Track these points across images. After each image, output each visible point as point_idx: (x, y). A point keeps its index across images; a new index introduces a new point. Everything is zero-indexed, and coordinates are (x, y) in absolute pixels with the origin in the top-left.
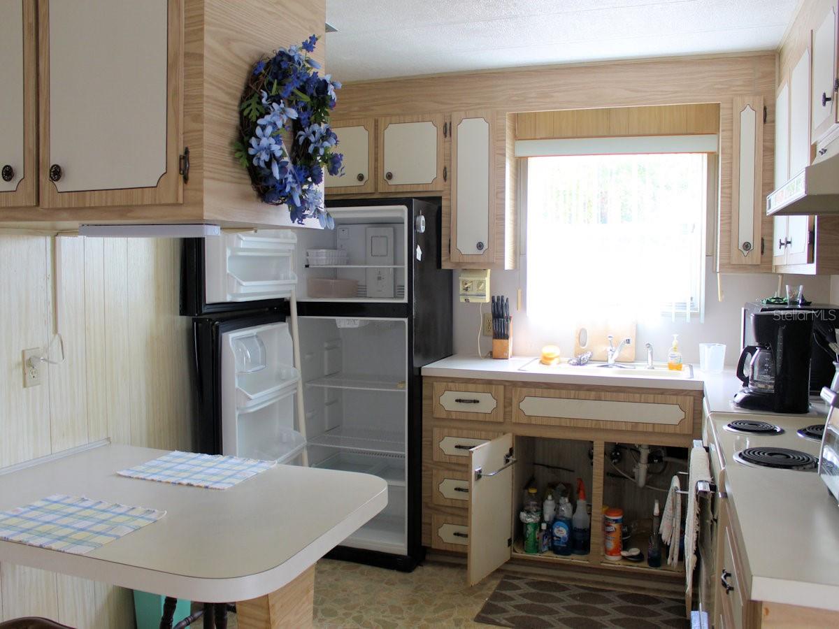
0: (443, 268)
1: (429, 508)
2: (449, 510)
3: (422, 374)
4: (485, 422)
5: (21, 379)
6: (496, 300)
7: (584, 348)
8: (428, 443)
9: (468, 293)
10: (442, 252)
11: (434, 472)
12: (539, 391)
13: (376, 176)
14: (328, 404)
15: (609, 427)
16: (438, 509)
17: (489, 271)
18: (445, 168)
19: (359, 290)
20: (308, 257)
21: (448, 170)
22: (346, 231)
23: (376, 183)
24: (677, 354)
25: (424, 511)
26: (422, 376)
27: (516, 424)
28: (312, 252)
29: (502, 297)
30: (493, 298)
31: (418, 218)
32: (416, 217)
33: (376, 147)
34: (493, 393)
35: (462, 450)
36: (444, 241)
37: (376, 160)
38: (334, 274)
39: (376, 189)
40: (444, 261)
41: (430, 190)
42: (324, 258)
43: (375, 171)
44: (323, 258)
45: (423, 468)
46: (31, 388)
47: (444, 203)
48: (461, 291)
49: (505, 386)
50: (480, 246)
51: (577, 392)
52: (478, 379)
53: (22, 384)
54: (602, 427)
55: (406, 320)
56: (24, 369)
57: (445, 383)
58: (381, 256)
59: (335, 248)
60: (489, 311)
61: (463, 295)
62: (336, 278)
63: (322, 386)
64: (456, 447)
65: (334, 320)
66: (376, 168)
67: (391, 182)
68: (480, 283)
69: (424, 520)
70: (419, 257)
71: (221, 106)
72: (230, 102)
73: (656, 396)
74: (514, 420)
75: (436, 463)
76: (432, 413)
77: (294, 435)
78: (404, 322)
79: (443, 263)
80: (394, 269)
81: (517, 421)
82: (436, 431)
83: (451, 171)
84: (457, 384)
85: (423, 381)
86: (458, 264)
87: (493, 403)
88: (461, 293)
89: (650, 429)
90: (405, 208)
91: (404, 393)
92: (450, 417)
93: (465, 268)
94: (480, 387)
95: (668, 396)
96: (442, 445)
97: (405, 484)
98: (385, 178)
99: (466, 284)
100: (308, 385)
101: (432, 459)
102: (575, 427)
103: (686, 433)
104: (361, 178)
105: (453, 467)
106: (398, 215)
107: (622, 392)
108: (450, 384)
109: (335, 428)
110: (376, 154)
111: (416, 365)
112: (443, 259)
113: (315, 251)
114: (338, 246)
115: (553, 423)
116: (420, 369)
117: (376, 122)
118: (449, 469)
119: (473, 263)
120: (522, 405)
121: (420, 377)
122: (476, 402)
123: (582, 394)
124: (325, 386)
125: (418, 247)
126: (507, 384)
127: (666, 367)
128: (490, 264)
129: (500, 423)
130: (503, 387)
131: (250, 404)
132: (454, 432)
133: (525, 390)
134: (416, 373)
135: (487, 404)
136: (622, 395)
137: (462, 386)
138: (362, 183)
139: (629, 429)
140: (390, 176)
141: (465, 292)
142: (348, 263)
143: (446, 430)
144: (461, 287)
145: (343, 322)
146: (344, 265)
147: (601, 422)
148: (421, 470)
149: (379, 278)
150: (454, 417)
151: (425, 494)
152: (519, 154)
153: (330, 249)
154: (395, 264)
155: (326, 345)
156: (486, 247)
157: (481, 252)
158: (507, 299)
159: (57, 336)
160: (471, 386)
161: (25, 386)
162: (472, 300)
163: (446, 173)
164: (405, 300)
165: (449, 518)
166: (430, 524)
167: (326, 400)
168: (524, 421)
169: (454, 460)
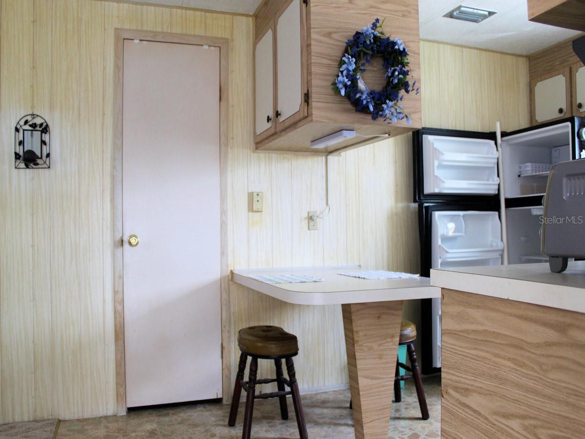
5: (307, 226)
13: (572, 107)
20: (520, 170)
22: (558, 151)
23: (572, 113)
28: (523, 166)
33: (571, 87)
37: (571, 97)
44: (529, 169)
46: (312, 231)
53: (307, 228)
56: (308, 221)
65: (530, 209)
66: (572, 102)
67: (581, 110)
71: (325, 66)
72: (332, 63)
90: (569, 124)
98: (577, 107)
104: (561, 111)
110: (571, 92)
113: (525, 165)
117: (571, 69)
131: (449, 255)
138: (562, 115)
140: (580, 106)
159: (328, 207)
161: (309, 229)
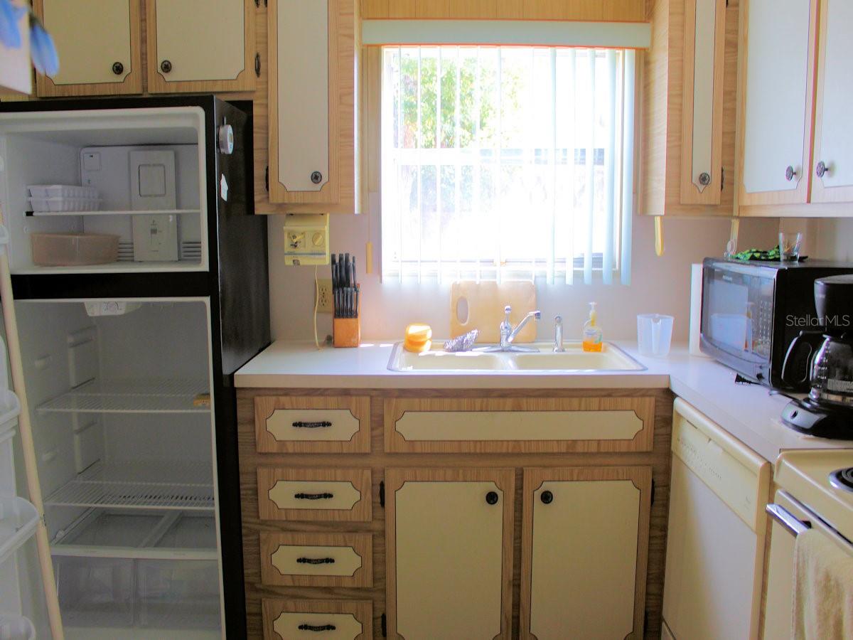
0: (257, 212)
1: (257, 590)
2: (290, 591)
3: (237, 384)
4: (340, 455)
6: (337, 261)
7: (463, 325)
8: (250, 492)
9: (296, 250)
10: (255, 188)
11: (263, 536)
12: (426, 402)
13: (144, 67)
14: (79, 432)
15: (533, 450)
16: (271, 592)
17: (328, 215)
18: (258, 56)
19: (120, 252)
20: (30, 199)
21: (262, 58)
23: (144, 78)
24: (597, 329)
25: (250, 595)
26: (236, 388)
27: (390, 454)
28: (38, 191)
29: (347, 256)
30: (333, 257)
31: (222, 130)
32: (218, 127)
33: (143, 19)
34: (353, 409)
35: (305, 500)
36: (258, 172)
37: (144, 41)
38: (79, 225)
39: (145, 88)
40: (260, 202)
41: (234, 90)
42: (60, 199)
43: (142, 59)
44: (57, 200)
45: (244, 531)
47: (257, 111)
48: (287, 247)
49: (371, 397)
50: (316, 177)
51: (485, 400)
52: (327, 389)
54: (523, 452)
55: (207, 300)
57: (274, 398)
58: (156, 196)
59: (79, 184)
60: (328, 276)
61: (290, 254)
62: (81, 232)
63: (67, 410)
64: (297, 496)
65: (83, 304)
66: (144, 56)
67: (168, 77)
68: (317, 235)
69: (250, 608)
70: (224, 196)
73: (603, 399)
74: (387, 450)
75: (264, 523)
76: (255, 444)
77: (17, 504)
78: (203, 304)
79: (256, 206)
80: (179, 217)
81: (393, 451)
82: (263, 474)
83: (267, 61)
84: (294, 398)
85: (238, 396)
86: (281, 206)
87: (354, 425)
88: (286, 252)
89: (594, 449)
90: (199, 112)
91: (209, 414)
92: (284, 451)
93: (291, 212)
94: (332, 400)
95: (619, 399)
96: (274, 494)
97: (217, 555)
98: (160, 70)
99: (294, 237)
100: (42, 410)
101: (258, 517)
102: (481, 454)
103: (645, 450)
104: (118, 69)
105: (293, 526)
106: (187, 124)
107: (553, 397)
108: (283, 399)
109: (92, 467)
110: (143, 30)
111: (226, 370)
112: (257, 198)
113: (44, 188)
114: (84, 181)
115: (448, 449)
116: (232, 376)
118: (284, 530)
119: (304, 205)
120: (400, 426)
121: (233, 390)
122: (326, 424)
123: (493, 402)
124: (72, 410)
125: (223, 177)
126: (374, 393)
127: (577, 347)
128: (331, 206)
129: (365, 455)
130: (368, 399)
132: (292, 473)
133: (404, 403)
134: (226, 384)
135: (344, 426)
136: (552, 402)
137: (303, 400)
138: (120, 78)
139: (564, 450)
140: (167, 67)
141: (292, 250)
142: (102, 207)
143: (279, 471)
144: (287, 242)
145: (97, 307)
146: (94, 210)
147: (522, 444)
148: (240, 536)
149: (154, 231)
150: (291, 450)
151: (249, 570)
152: (369, 40)
153: (69, 184)
154: (178, 207)
155: (71, 340)
156: (325, 179)
157: (318, 187)
158: (354, 258)
160: (316, 400)
162: (304, 261)
163: (259, 63)
164: (204, 266)
165: (290, 604)
166: (260, 614)
167: (76, 427)
168: (404, 449)
169: (293, 517)
